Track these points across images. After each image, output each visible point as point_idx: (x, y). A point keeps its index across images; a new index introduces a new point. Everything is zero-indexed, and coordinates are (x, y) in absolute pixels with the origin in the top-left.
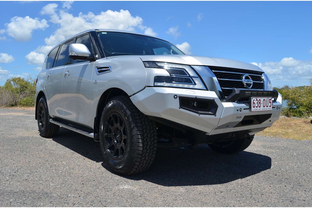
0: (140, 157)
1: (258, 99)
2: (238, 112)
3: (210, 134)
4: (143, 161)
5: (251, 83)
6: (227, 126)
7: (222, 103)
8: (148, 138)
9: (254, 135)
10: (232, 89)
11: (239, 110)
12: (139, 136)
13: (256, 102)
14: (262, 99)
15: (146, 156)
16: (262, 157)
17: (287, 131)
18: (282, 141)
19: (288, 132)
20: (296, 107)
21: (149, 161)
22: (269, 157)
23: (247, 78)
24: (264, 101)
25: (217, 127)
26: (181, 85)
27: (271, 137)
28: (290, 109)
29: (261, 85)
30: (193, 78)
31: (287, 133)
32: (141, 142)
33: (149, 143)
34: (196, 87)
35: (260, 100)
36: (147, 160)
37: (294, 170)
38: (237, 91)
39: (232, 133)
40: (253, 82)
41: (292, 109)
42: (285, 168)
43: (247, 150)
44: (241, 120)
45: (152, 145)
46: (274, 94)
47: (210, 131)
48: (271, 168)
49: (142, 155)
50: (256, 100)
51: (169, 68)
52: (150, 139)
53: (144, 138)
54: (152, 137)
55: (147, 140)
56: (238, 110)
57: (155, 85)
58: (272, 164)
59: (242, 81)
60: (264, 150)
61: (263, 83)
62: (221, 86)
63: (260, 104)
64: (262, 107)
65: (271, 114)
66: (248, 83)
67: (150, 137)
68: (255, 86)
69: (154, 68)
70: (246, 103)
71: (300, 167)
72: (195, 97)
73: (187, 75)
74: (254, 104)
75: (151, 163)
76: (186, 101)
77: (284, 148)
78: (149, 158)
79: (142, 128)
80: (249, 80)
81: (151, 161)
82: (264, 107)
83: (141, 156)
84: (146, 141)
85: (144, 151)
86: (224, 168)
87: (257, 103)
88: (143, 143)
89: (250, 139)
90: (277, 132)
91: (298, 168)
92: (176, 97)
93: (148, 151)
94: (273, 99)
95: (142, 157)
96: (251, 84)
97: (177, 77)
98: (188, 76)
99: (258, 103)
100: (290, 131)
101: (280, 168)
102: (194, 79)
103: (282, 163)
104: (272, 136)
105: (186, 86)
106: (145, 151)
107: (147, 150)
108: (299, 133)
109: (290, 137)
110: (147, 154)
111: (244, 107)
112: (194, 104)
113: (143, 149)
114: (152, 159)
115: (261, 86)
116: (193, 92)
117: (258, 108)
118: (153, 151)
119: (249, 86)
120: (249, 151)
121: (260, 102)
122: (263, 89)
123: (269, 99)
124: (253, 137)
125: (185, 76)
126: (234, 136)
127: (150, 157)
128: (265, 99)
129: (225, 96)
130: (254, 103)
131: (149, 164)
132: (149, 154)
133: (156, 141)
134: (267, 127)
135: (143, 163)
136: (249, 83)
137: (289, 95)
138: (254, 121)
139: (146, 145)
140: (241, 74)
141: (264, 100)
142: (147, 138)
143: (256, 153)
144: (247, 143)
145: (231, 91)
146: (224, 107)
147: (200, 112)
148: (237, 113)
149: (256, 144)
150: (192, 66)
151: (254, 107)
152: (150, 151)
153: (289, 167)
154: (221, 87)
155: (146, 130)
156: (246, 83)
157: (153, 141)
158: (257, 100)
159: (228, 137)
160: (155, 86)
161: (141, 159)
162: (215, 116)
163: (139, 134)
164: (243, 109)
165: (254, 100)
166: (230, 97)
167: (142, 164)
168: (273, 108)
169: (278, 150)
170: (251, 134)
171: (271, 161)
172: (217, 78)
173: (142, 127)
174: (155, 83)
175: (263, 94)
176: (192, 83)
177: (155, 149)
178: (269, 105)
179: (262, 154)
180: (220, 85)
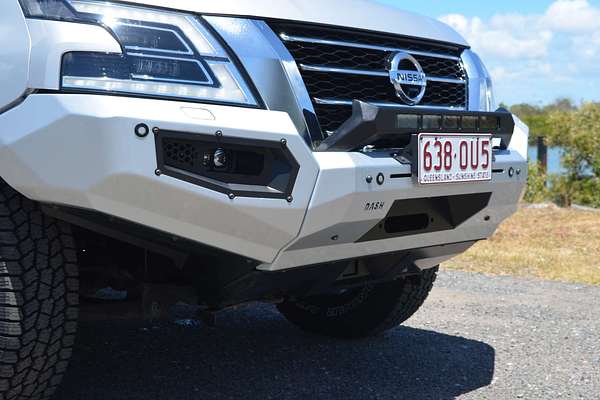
0: (13, 358)
1: (443, 141)
2: (370, 188)
3: (271, 269)
4: (23, 375)
5: (420, 84)
6: (333, 236)
7: (314, 153)
8: (42, 286)
9: (436, 268)
10: (351, 103)
11: (374, 180)
12: (7, 279)
13: (433, 150)
14: (456, 141)
15: (37, 357)
16: (465, 347)
17: (554, 252)
18: (537, 290)
19: (557, 256)
20: (591, 174)
21: (47, 375)
22: (486, 345)
23: (405, 65)
24: (464, 148)
25: (296, 243)
26: (162, 89)
27: (498, 274)
28: (573, 178)
29: (454, 91)
30: (207, 61)
31: (554, 260)
32: (15, 304)
33: (47, 308)
34: (220, 94)
35: (448, 143)
36: (41, 372)
37: (567, 388)
38: (368, 110)
39: (356, 261)
40: (428, 81)
41: (580, 179)
42: (540, 381)
43: (415, 322)
44: (381, 214)
45: (60, 313)
46: (499, 123)
47: (273, 258)
48: (493, 382)
49: (18, 352)
50: (436, 144)
51: (121, 24)
52: (50, 290)
53: (26, 286)
54: (58, 285)
55: (36, 295)
56: (369, 181)
57: (64, 85)
58: (496, 369)
59: (386, 75)
60: (472, 319)
61: (463, 85)
62: (313, 92)
63: (448, 159)
64: (456, 169)
65: (488, 195)
66: (408, 83)
67: (49, 282)
68: (435, 93)
69: (62, 20)
70: (398, 154)
71: (589, 378)
72: (213, 133)
73: (186, 50)
74: (428, 159)
75: (56, 380)
76: (182, 148)
77: (542, 313)
78: (46, 361)
79: (19, 251)
80: (414, 73)
81: (54, 374)
82: (463, 168)
83: (16, 357)
84: (36, 297)
85: (27, 335)
86: (329, 388)
87: (439, 154)
88: (21, 308)
89: (423, 282)
90: (520, 257)
91: (583, 379)
92: (142, 131)
93: (44, 337)
94: (497, 142)
95: (20, 360)
96: (420, 87)
97: (149, 58)
98: (191, 52)
99: (443, 155)
100: (565, 252)
101: (523, 382)
102: (211, 64)
103: (532, 365)
104: (503, 273)
105: (183, 90)
106: (32, 335)
107: (39, 332)
108: (595, 260)
109: (563, 274)
110: (40, 350)
111: (393, 167)
112: (212, 158)
113: (24, 331)
114: (62, 367)
115: (459, 94)
116: (206, 114)
117: (443, 171)
118: (65, 333)
119: (414, 95)
120: (423, 327)
121: (448, 151)
122: (463, 105)
123: (481, 140)
124: (431, 275)
125: (179, 52)
126: (362, 273)
127: (53, 360)
128: (468, 140)
129: (325, 129)
130: (427, 154)
131: (49, 386)
132: (46, 349)
133: (73, 299)
134: (476, 241)
135: (25, 384)
136: (413, 82)
137: (567, 131)
138: (432, 220)
139: (35, 315)
140: (385, 49)
141: (464, 143)
142: (38, 285)
143: (446, 332)
144: (414, 297)
145: (346, 113)
146: (322, 168)
147: (233, 187)
148: (367, 190)
149: (447, 300)
150: (204, 17)
151: (428, 169)
152: (52, 334)
153: (553, 378)
154: (311, 97)
155: (35, 257)
156: (402, 86)
157: (62, 300)
158: (438, 143)
159: (341, 278)
160: (63, 90)
161: (14, 366)
162: (289, 201)
163: (6, 272)
164: (387, 176)
165: (427, 143)
166: (344, 132)
167: (20, 386)
168: (493, 171)
169: (519, 321)
170: (423, 265)
171: (493, 359)
172: (298, 63)
173: (17, 246)
174: (64, 77)
175: (459, 122)
176: (207, 80)
177: (72, 327)
178: (480, 164)
179: (467, 335)
180: (309, 89)
